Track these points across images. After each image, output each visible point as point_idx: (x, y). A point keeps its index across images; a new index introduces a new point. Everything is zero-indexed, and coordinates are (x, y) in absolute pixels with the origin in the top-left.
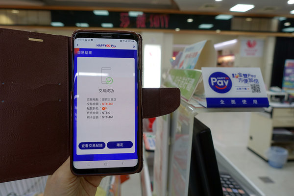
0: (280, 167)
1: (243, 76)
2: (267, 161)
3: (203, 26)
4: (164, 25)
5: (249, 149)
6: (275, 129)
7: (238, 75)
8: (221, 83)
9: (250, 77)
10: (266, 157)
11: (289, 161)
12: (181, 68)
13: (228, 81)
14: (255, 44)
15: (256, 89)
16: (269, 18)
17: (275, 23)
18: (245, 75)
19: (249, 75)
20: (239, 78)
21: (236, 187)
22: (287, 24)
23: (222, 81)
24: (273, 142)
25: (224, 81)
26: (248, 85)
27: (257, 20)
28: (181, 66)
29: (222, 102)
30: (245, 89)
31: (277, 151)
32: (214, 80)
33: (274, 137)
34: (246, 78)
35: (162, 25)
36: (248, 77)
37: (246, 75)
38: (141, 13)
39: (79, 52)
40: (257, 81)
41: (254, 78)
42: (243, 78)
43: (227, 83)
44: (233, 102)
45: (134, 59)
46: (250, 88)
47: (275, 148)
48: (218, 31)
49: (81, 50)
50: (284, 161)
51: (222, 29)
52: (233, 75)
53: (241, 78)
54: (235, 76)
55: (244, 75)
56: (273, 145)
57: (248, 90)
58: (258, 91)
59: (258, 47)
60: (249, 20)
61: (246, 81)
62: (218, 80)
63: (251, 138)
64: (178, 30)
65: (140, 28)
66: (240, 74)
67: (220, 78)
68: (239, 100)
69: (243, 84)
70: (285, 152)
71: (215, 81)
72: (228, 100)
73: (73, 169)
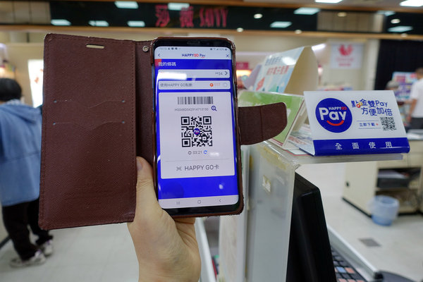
0: (388, 224)
1: (367, 104)
2: (370, 216)
3: (277, 24)
4: (221, 23)
5: (345, 200)
6: (381, 170)
7: (361, 103)
8: (335, 116)
9: (379, 106)
10: (368, 211)
11: (401, 214)
12: (260, 90)
13: (345, 113)
14: (350, 50)
15: (389, 124)
16: (371, 11)
17: (379, 19)
18: (371, 103)
19: (377, 102)
20: (362, 107)
21: (341, 263)
22: (395, 21)
23: (336, 113)
24: (378, 189)
25: (340, 113)
26: (377, 119)
27: (354, 15)
28: (259, 86)
29: (339, 147)
30: (373, 124)
31: (384, 202)
32: (324, 111)
33: (380, 182)
34: (372, 108)
35: (218, 24)
36: (375, 105)
37: (373, 102)
38: (186, 6)
40: (389, 111)
41: (384, 107)
42: (368, 107)
43: (344, 116)
44: (355, 146)
46: (380, 122)
47: (381, 198)
48: (298, 32)
50: (394, 216)
51: (304, 29)
52: (353, 102)
53: (365, 107)
54: (356, 104)
55: (369, 102)
56: (378, 193)
57: (376, 126)
58: (392, 127)
59: (355, 55)
60: (342, 15)
61: (373, 112)
62: (330, 111)
63: (348, 184)
64: (240, 30)
65: (186, 27)
66: (363, 101)
67: (333, 108)
68: (364, 143)
69: (368, 118)
70: (395, 203)
71: (326, 114)
72: (347, 143)
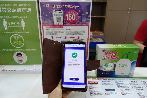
39: (66, 48)
45: (84, 50)
49: (67, 47)
73: (62, 87)
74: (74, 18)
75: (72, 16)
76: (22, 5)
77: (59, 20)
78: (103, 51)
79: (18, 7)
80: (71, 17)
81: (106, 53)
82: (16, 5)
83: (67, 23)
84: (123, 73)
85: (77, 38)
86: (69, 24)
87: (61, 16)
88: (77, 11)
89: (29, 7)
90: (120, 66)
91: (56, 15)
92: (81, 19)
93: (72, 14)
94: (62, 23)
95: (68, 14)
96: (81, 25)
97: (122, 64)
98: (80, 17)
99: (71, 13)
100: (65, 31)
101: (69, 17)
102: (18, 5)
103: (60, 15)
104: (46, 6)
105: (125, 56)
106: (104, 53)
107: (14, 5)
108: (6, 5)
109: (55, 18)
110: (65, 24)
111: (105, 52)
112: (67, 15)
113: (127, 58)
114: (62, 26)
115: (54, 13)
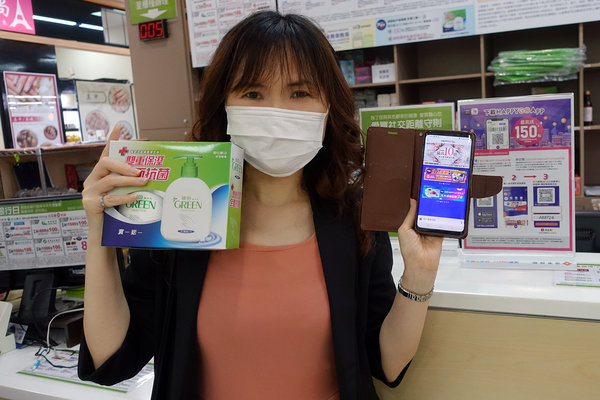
74: (533, 134)
75: (528, 129)
76: (426, 114)
77: (499, 139)
78: (120, 151)
79: (419, 118)
80: (526, 131)
81: (129, 158)
82: (416, 115)
83: (517, 144)
84: (190, 232)
85: (543, 177)
86: (521, 147)
87: (504, 129)
88: (539, 118)
89: (438, 118)
90: (178, 205)
91: (493, 130)
92: (551, 135)
93: (529, 125)
94: (505, 145)
95: (520, 125)
96: (552, 148)
97: (184, 198)
98: (546, 130)
99: (527, 122)
100: (513, 163)
101: (522, 131)
102: (419, 116)
103: (501, 129)
104: (473, 113)
105: (190, 169)
106: (124, 158)
107: (411, 116)
108: (398, 116)
109: (490, 136)
110: (513, 148)
111: (127, 155)
112: (517, 128)
113: (196, 176)
114: (505, 152)
115: (488, 125)
